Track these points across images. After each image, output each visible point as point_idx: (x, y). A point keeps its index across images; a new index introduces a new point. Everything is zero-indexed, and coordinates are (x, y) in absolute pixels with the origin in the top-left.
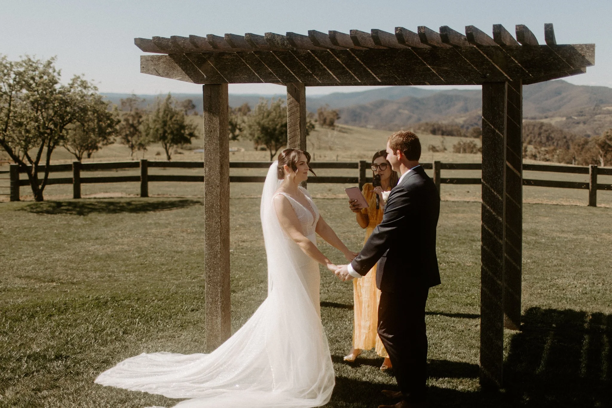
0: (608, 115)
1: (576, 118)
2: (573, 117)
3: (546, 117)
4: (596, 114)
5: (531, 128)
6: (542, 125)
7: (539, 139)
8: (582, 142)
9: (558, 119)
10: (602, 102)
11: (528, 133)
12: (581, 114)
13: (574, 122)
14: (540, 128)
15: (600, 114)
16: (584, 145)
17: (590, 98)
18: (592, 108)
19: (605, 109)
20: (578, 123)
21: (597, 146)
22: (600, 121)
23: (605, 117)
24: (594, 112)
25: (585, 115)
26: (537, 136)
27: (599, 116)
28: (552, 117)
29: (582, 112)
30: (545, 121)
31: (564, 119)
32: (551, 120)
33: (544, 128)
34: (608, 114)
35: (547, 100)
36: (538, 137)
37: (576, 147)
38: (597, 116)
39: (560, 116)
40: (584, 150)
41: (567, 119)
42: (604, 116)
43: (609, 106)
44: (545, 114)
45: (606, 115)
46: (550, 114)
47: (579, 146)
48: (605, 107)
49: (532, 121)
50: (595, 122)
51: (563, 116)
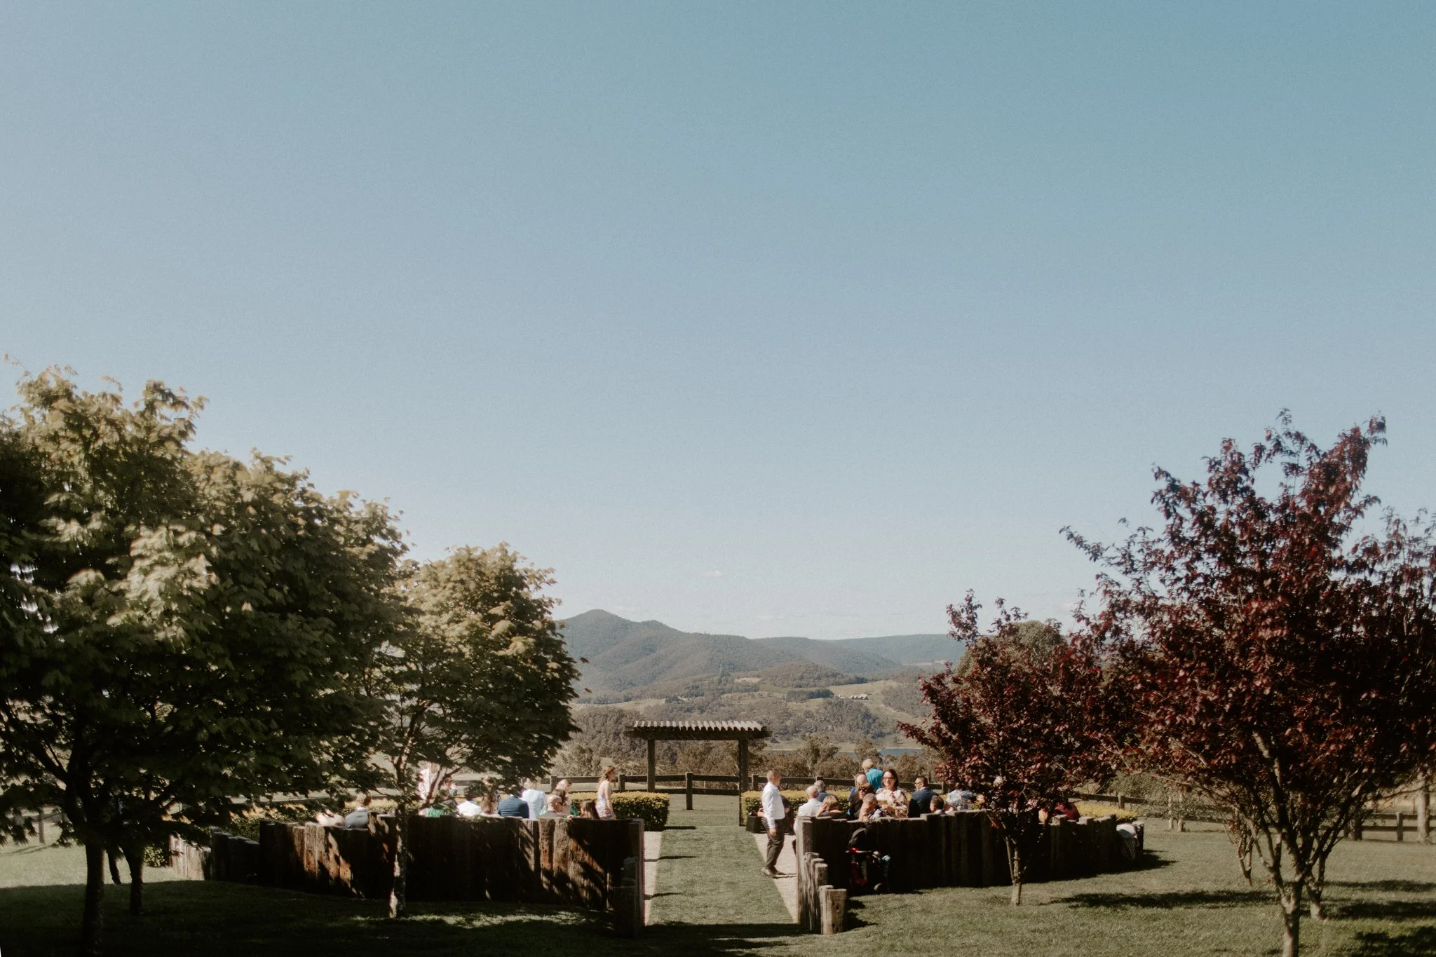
0: (746, 694)
1: (685, 699)
2: (679, 698)
3: (628, 700)
4: (723, 693)
5: (599, 721)
6: (621, 714)
7: (616, 744)
8: (701, 749)
9: (652, 702)
10: (734, 667)
11: (594, 732)
12: (695, 691)
13: (681, 709)
14: (617, 721)
15: (730, 691)
16: (701, 754)
17: (712, 659)
18: (716, 679)
19: (740, 681)
20: (689, 710)
21: (730, 757)
22: (729, 705)
23: (740, 698)
24: (719, 687)
25: (702, 695)
26: (612, 736)
27: (729, 695)
28: (639, 697)
29: (697, 687)
30: (625, 706)
31: (663, 701)
32: (637, 704)
33: (625, 721)
34: (746, 691)
35: (627, 662)
36: (615, 740)
37: (691, 758)
38: (725, 695)
39: (654, 696)
40: (705, 766)
41: (667, 701)
42: (738, 695)
43: (747, 677)
44: (624, 692)
45: (742, 694)
46: (636, 691)
47: (695, 756)
48: (738, 678)
49: (601, 706)
50: (722, 708)
51: (661, 697)
